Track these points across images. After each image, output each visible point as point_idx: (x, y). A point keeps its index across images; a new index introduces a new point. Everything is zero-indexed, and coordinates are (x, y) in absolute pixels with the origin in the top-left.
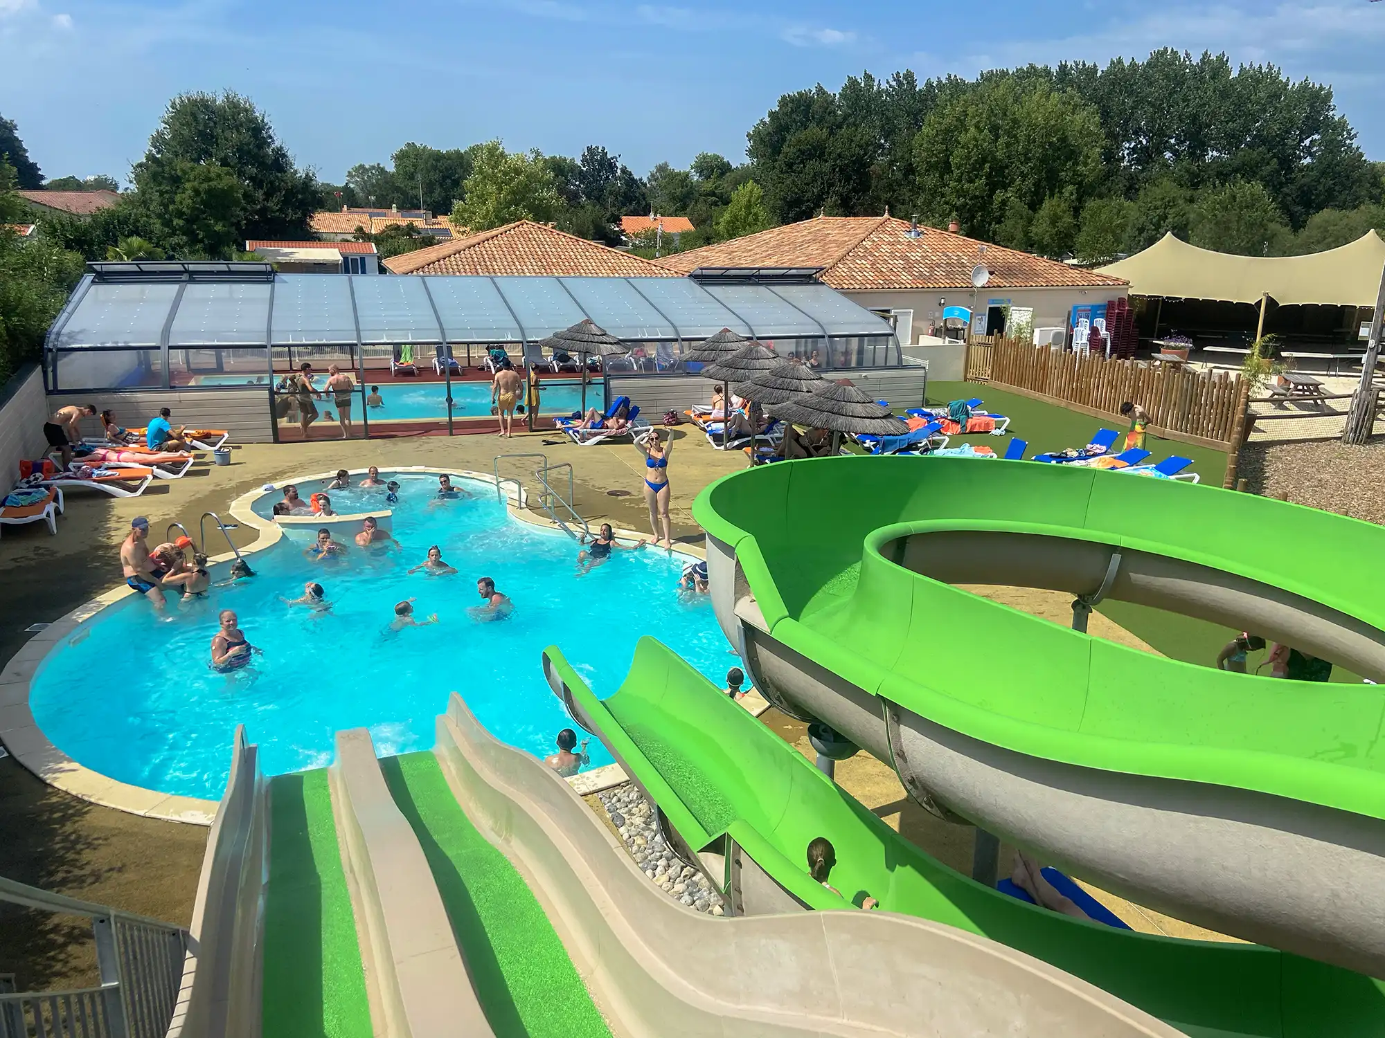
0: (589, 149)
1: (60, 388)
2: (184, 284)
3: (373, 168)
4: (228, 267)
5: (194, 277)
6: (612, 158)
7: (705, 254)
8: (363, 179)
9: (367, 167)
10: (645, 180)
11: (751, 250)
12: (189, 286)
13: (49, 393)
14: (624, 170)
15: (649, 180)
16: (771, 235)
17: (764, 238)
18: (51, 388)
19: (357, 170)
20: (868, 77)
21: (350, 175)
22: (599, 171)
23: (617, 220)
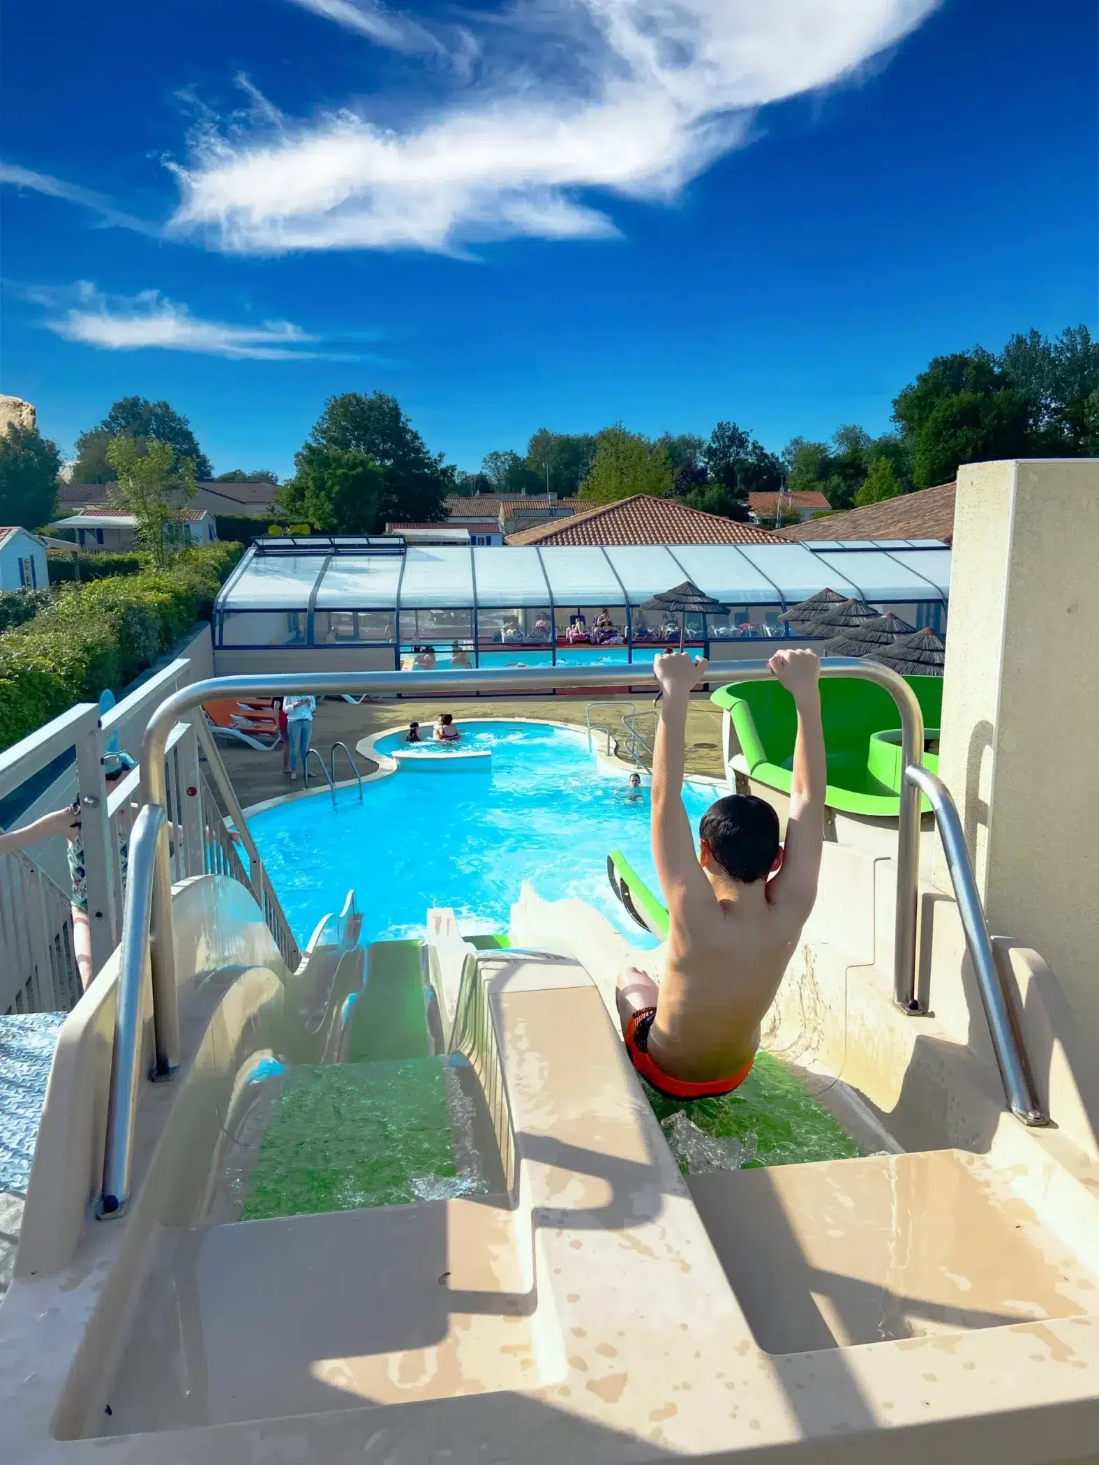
0: (720, 425)
1: (225, 643)
2: (329, 556)
3: (506, 454)
4: (368, 541)
5: (338, 551)
6: (743, 433)
7: (827, 523)
8: (496, 464)
9: (501, 453)
10: (778, 454)
11: (876, 518)
12: (334, 558)
13: (215, 648)
14: (755, 446)
15: (783, 454)
16: (899, 502)
17: (892, 504)
18: (217, 644)
19: (492, 455)
20: (1035, 334)
21: (485, 461)
22: (730, 447)
23: (744, 496)
